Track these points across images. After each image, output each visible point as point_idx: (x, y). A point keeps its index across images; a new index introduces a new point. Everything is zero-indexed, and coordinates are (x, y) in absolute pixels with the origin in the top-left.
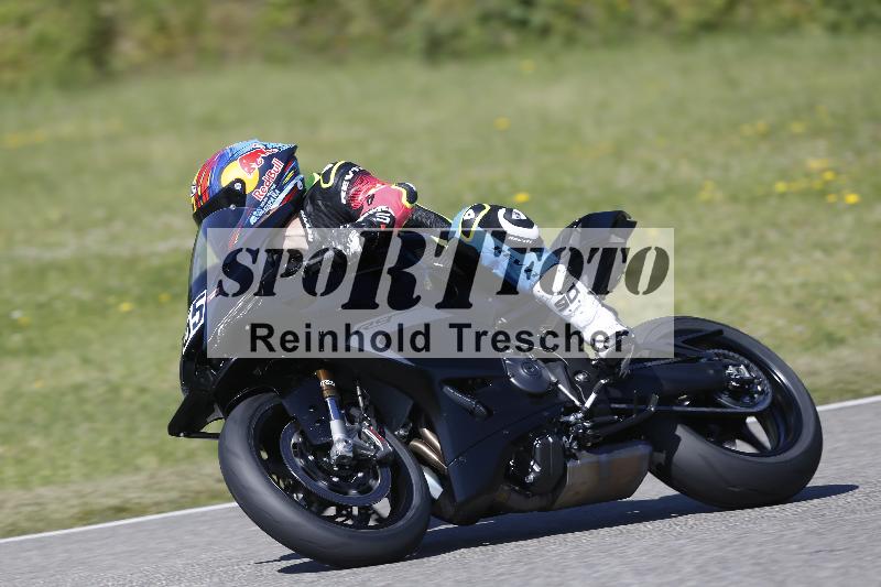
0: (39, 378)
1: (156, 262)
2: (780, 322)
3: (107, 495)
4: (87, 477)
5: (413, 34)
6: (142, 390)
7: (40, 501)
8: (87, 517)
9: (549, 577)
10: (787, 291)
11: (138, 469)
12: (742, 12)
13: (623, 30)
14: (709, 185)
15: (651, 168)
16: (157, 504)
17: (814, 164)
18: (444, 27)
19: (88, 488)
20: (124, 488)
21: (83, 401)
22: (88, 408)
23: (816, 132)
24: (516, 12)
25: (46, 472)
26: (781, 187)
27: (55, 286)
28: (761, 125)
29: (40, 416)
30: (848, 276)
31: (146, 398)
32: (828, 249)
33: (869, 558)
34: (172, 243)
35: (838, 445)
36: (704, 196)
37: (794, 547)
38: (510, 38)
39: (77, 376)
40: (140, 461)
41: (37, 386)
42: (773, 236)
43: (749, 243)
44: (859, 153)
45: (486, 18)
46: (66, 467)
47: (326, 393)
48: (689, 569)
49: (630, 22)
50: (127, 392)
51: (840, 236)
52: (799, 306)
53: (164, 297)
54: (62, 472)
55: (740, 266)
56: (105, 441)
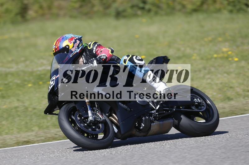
0: (5, 105)
1: (38, 73)
2: (215, 94)
3: (24, 138)
4: (18, 132)
5: (112, 11)
6: (34, 109)
7: (5, 139)
8: (18, 144)
9: (148, 163)
10: (217, 84)
11: (33, 131)
12: (205, 7)
13: (171, 11)
14: (195, 55)
15: (179, 50)
16: (38, 141)
17: (225, 50)
18: (121, 9)
19: (18, 136)
20: (29, 136)
21: (17, 111)
22: (19, 113)
23: (226, 41)
24: (141, 5)
25: (7, 131)
26: (215, 56)
27: (10, 79)
28: (210, 38)
29: (5, 115)
30: (234, 81)
31: (35, 111)
32: (228, 73)
33: (239, 160)
34: (43, 68)
35: (231, 128)
36: (194, 58)
37: (218, 156)
38: (139, 12)
39: (16, 104)
40: (33, 129)
41: (4, 107)
42: (213, 69)
43: (206, 71)
44: (238, 47)
45: (133, 7)
46: (12, 130)
47: (87, 104)
48: (188, 162)
49: (174, 9)
50: (30, 109)
51: (232, 70)
52: (220, 89)
53: (41, 83)
54: (11, 131)
55: (204, 78)
56: (23, 123)
